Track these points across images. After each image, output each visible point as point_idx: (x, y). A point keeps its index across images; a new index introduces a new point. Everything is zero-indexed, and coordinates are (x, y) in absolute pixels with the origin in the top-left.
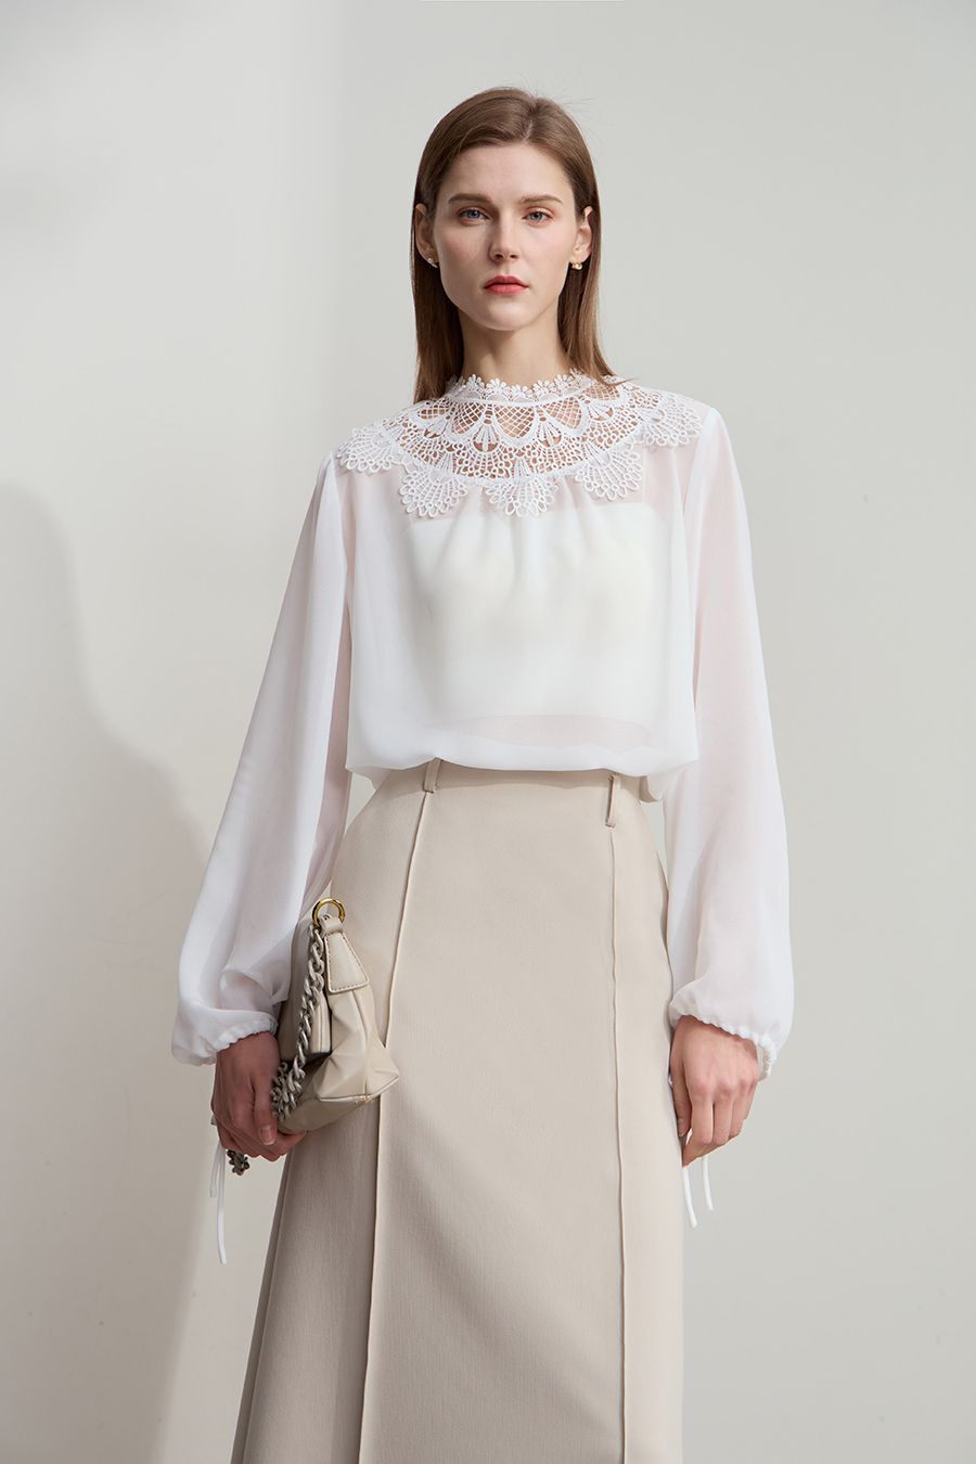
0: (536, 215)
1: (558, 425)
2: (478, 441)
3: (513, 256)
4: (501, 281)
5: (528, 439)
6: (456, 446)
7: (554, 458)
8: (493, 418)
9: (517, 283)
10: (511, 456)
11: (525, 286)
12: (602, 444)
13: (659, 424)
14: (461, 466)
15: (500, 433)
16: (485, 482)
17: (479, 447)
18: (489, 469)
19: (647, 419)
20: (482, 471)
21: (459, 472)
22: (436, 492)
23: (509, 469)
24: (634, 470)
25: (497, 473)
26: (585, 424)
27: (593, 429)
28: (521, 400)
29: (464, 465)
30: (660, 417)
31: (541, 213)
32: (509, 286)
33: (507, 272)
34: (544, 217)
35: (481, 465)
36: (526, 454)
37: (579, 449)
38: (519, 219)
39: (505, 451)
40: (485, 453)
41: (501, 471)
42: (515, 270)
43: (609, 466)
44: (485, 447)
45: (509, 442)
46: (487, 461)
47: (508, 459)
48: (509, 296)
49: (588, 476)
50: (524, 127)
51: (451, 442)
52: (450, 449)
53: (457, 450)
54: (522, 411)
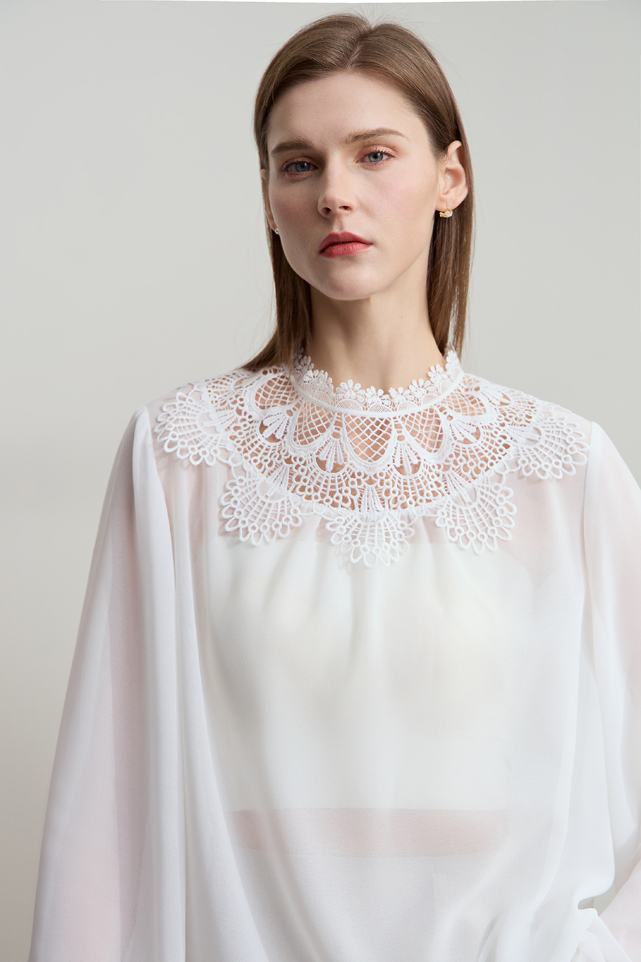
0: (376, 156)
1: (417, 447)
2: (322, 458)
3: (346, 208)
4: (335, 240)
5: (382, 465)
6: (295, 459)
7: (410, 491)
8: (343, 431)
9: (356, 240)
10: (359, 481)
11: (368, 244)
12: (468, 474)
13: (537, 446)
14: (297, 482)
15: (350, 452)
16: (325, 510)
17: (322, 464)
18: (332, 494)
19: (522, 440)
20: (323, 496)
21: (293, 491)
22: (263, 512)
23: (355, 498)
24: (506, 511)
25: (340, 502)
26: (447, 448)
27: (457, 455)
28: (378, 409)
29: (301, 483)
30: (536, 437)
31: (382, 153)
32: (346, 246)
33: (341, 228)
34: (385, 157)
35: (321, 487)
36: (378, 483)
37: (439, 480)
38: (351, 161)
39: (353, 476)
40: (328, 474)
41: (345, 500)
42: (351, 224)
43: (475, 505)
44: (330, 466)
45: (357, 463)
46: (330, 484)
47: (356, 486)
48: (350, 258)
49: (451, 519)
50: (348, 54)
51: (291, 453)
52: (288, 461)
53: (295, 464)
54: (378, 423)
